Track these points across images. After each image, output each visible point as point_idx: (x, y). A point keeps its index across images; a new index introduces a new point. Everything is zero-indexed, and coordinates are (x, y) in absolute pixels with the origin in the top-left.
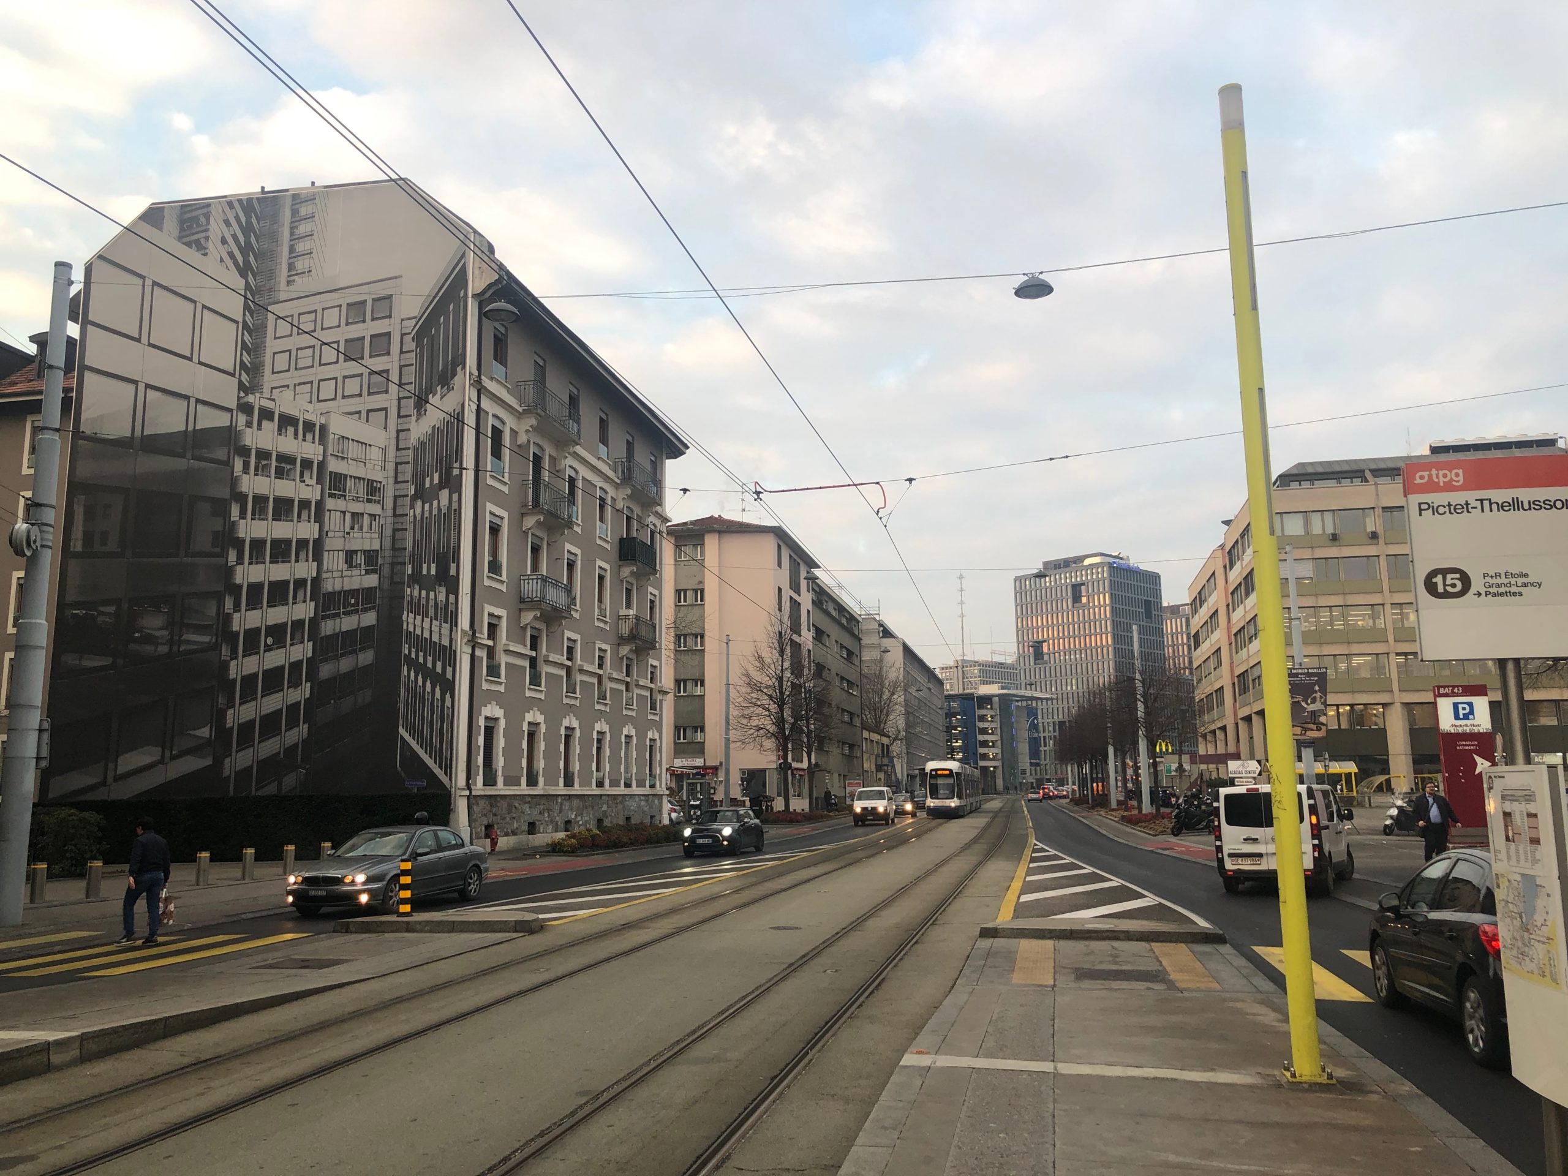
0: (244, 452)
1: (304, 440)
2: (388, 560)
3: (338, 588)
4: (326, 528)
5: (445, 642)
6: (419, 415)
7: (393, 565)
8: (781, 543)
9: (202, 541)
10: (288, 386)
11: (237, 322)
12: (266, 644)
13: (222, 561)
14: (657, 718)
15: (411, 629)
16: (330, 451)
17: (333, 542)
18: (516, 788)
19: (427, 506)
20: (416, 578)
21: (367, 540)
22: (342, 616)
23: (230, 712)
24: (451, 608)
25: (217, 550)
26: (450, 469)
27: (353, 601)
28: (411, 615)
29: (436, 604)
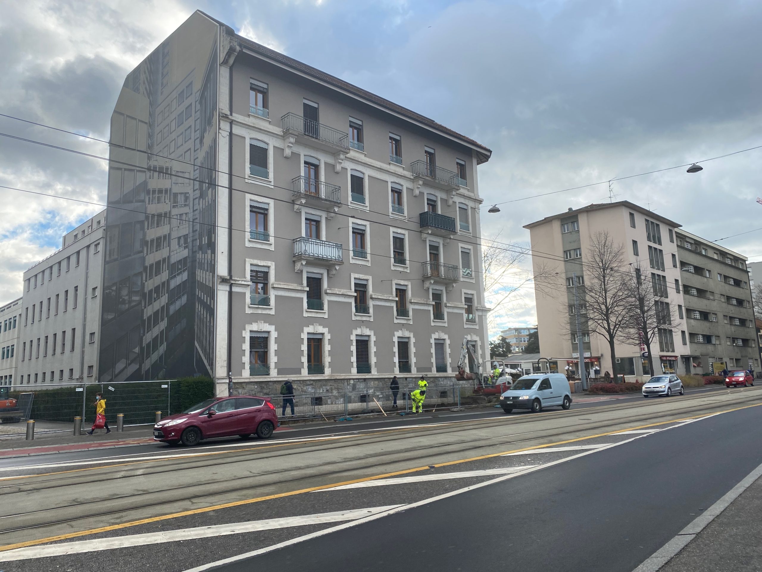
0: (148, 192)
1: (166, 179)
2: (191, 238)
3: (175, 261)
4: (172, 227)
5: (211, 285)
6: (201, 147)
7: (193, 241)
8: (632, 212)
9: (137, 246)
10: (161, 150)
11: (146, 123)
12: (154, 299)
13: (141, 255)
14: (477, 327)
15: (199, 280)
16: (173, 182)
17: (174, 235)
18: (298, 375)
19: (204, 201)
20: (200, 248)
21: (185, 230)
22: (177, 276)
23: (144, 338)
24: (213, 263)
25: (141, 249)
26: (211, 177)
27: (180, 267)
28: (199, 270)
29: (208, 261)
